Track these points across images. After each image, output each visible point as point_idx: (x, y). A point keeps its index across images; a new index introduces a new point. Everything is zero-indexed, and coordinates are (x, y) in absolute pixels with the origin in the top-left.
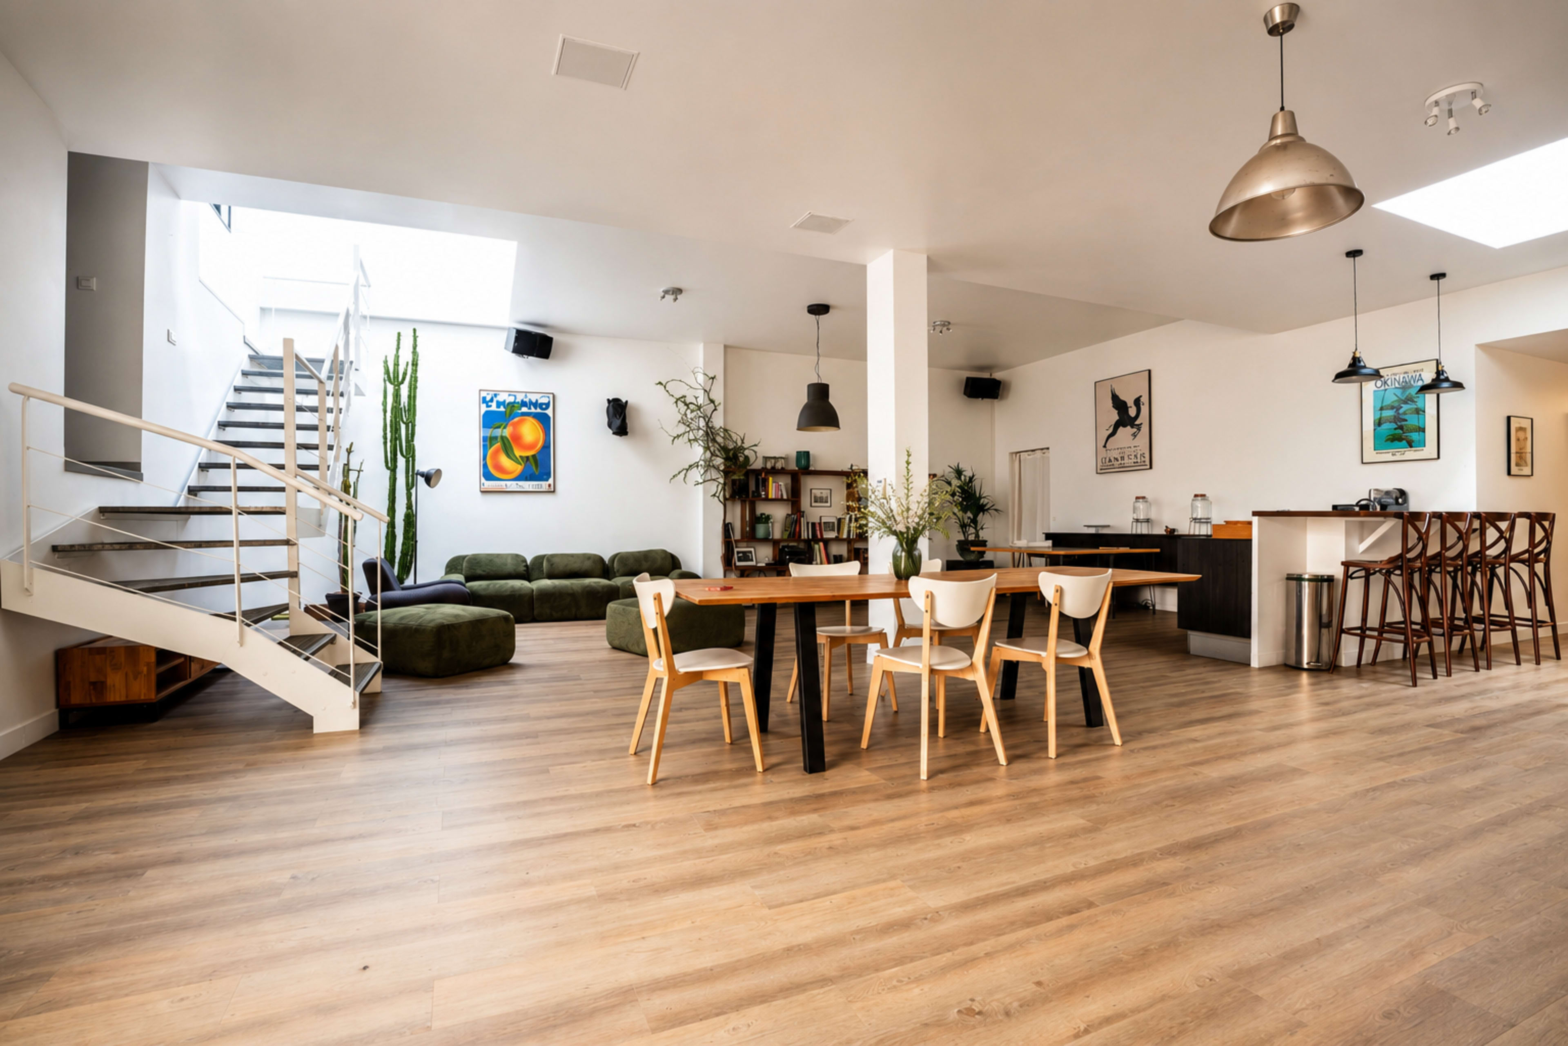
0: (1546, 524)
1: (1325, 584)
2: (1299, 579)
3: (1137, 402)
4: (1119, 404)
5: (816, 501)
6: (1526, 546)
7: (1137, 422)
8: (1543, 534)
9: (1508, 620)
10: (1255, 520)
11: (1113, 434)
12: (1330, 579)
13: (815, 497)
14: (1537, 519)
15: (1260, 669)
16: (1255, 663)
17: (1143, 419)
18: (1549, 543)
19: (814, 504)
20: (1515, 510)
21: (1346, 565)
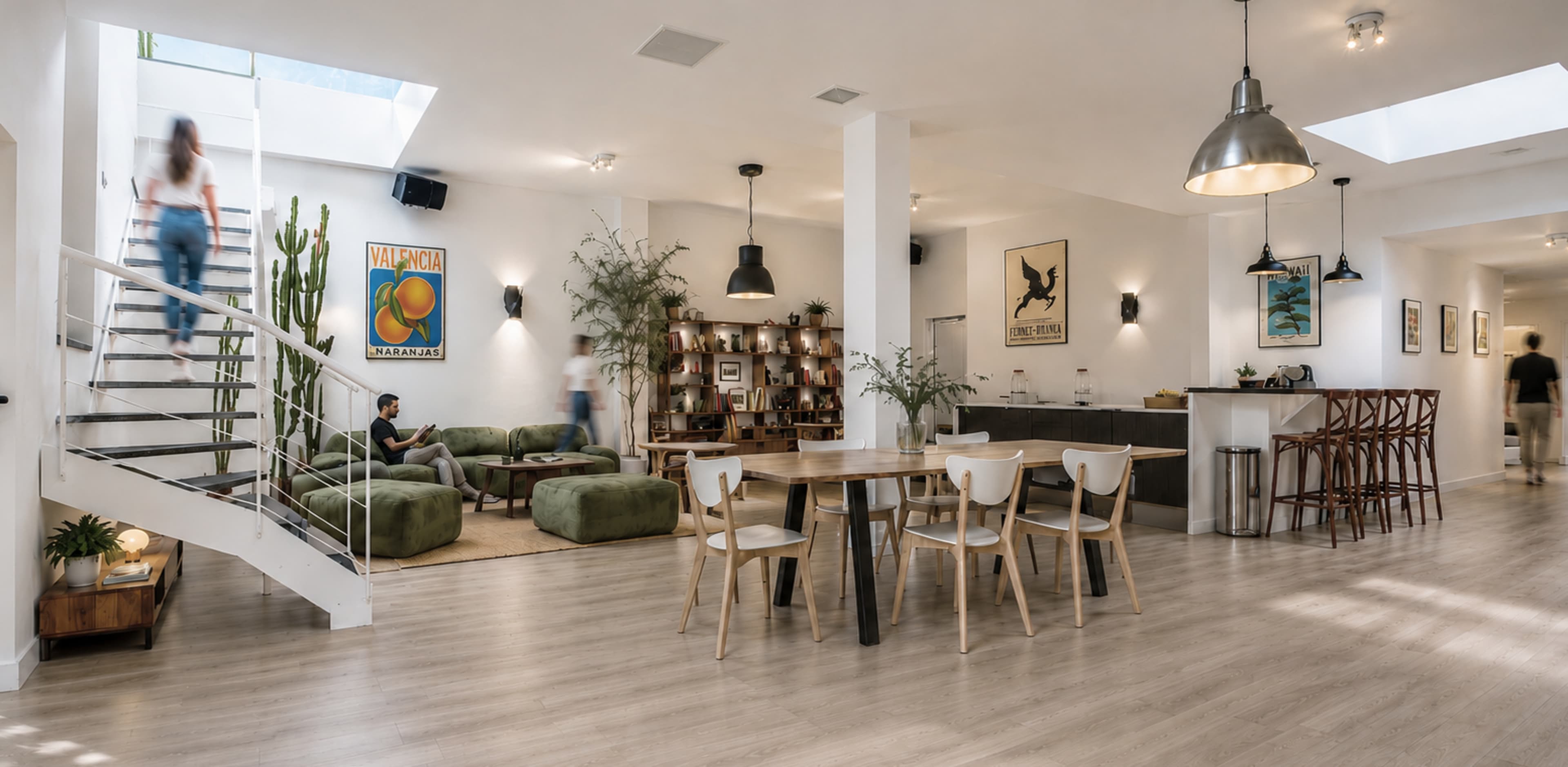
0: (1432, 399)
1: (1252, 456)
2: (1228, 452)
3: (1051, 273)
4: (1030, 273)
5: (725, 374)
6: (1415, 421)
7: (1050, 295)
8: (1430, 410)
9: (1399, 486)
10: (1191, 395)
11: (1024, 305)
12: (1257, 452)
13: (725, 370)
14: (1424, 395)
15: (1194, 536)
16: (1191, 530)
17: (1057, 292)
18: (1433, 419)
19: (724, 377)
20: (1410, 387)
21: (1277, 438)
